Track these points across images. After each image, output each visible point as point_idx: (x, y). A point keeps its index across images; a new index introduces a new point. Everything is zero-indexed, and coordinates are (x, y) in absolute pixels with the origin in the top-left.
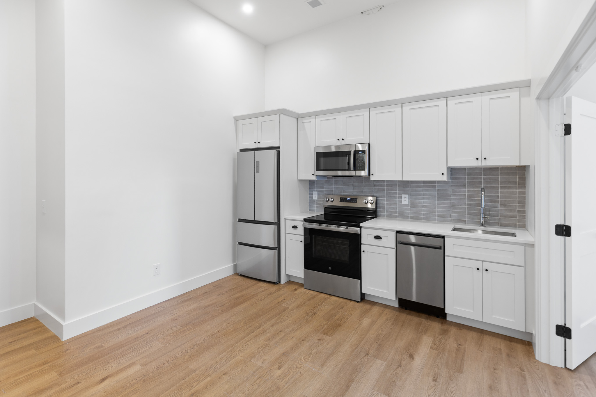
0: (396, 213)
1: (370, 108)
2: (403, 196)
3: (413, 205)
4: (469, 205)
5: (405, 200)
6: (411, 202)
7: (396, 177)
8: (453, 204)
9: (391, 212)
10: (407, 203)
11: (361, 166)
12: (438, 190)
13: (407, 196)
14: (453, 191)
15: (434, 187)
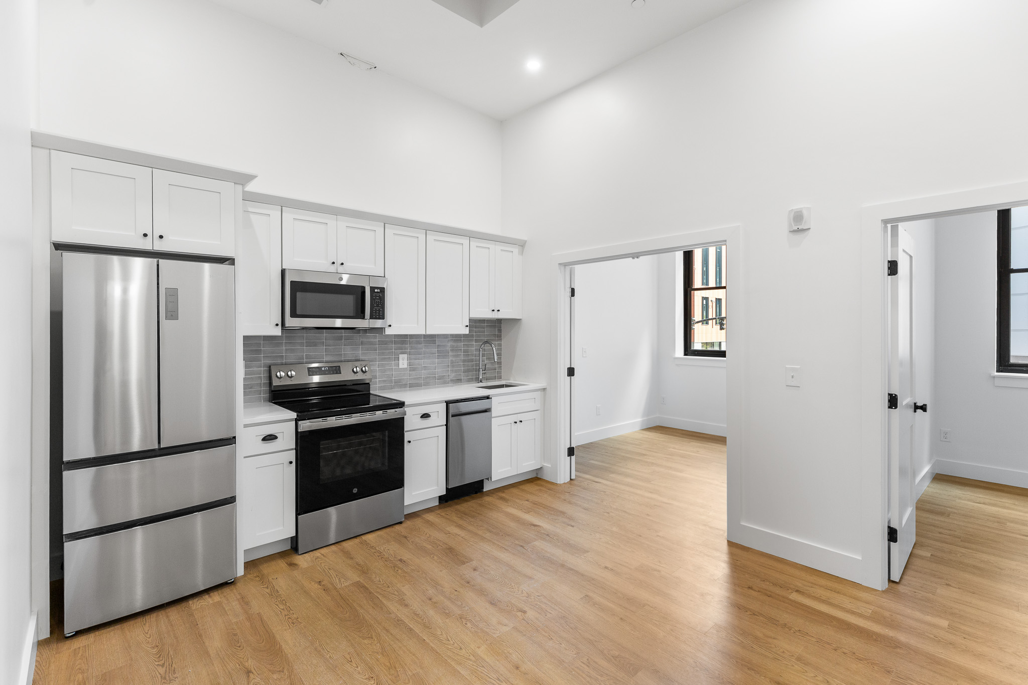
0: (391, 381)
1: (384, 224)
2: (401, 356)
3: (412, 368)
4: (464, 361)
5: (403, 362)
6: (410, 364)
7: (417, 329)
8: (452, 362)
9: (384, 381)
10: (405, 366)
11: (378, 312)
12: (438, 345)
13: (405, 356)
14: (452, 346)
15: (434, 342)
